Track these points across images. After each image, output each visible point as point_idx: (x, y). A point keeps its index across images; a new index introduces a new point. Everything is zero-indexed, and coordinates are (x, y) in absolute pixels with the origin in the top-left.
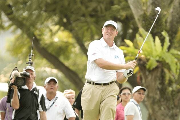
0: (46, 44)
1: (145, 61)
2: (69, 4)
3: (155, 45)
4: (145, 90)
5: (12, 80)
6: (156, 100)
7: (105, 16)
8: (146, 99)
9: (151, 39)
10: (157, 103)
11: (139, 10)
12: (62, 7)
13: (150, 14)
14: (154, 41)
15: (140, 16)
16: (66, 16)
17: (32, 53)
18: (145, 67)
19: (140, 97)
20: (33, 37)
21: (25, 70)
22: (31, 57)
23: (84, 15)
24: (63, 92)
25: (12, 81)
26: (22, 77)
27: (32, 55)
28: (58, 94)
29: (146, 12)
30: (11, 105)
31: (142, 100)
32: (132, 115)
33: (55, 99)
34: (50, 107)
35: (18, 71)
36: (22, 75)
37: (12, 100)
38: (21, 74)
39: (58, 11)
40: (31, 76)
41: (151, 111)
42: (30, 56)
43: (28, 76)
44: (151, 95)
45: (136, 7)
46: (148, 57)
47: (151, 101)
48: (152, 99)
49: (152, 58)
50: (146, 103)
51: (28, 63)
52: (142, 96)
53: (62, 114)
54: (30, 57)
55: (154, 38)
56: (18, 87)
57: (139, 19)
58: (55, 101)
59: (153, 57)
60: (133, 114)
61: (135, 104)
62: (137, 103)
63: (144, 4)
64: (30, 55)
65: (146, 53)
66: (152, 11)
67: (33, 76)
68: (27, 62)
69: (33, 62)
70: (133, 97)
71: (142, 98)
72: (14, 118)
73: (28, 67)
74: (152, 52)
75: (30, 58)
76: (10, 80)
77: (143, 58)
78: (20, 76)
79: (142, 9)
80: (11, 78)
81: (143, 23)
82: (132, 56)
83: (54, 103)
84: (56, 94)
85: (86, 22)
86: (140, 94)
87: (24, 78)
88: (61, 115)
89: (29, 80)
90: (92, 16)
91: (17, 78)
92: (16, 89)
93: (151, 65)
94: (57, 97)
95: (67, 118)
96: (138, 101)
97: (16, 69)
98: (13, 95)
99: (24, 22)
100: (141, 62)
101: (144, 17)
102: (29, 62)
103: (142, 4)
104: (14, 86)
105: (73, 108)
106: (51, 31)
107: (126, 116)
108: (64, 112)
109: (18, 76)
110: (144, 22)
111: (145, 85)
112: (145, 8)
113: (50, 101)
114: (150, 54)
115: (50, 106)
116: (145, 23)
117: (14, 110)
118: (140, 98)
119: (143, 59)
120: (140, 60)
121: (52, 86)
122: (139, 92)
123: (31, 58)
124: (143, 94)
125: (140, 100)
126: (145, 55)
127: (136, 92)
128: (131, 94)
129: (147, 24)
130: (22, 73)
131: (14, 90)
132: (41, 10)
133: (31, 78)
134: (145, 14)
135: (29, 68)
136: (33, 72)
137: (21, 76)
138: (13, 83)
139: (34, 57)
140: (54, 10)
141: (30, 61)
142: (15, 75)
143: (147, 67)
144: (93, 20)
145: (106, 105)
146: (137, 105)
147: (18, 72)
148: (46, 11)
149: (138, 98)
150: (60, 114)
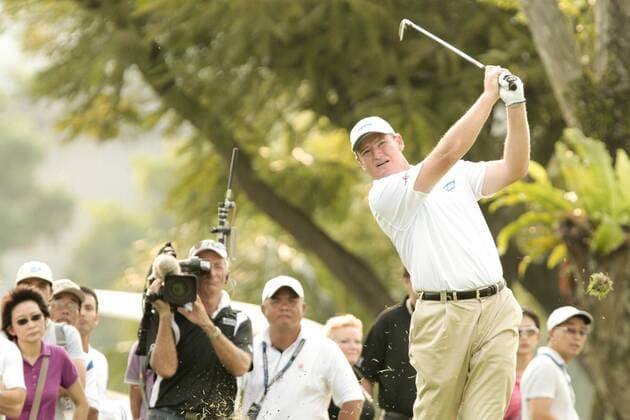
0: (272, 172)
1: (587, 226)
2: (345, 44)
3: (617, 178)
4: (586, 320)
5: (155, 282)
6: (620, 352)
7: (457, 83)
8: (588, 349)
9: (605, 158)
10: (623, 360)
11: (569, 67)
12: (322, 53)
13: (604, 77)
14: (614, 164)
15: (571, 84)
16: (337, 84)
17: (230, 200)
18: (585, 247)
19: (573, 342)
20: (235, 149)
21: (197, 251)
22: (226, 212)
23: (391, 81)
24: (323, 322)
25: (154, 288)
26: (186, 274)
27: (231, 207)
28: (308, 328)
29: (590, 73)
30: (151, 363)
31: (577, 352)
32: (548, 398)
33: (296, 344)
34: (284, 371)
35: (175, 255)
36: (187, 269)
37: (153, 348)
38: (183, 266)
39: (309, 67)
40: (214, 273)
41: (602, 385)
42: (223, 209)
43: (206, 273)
44: (603, 334)
45: (559, 58)
46: (596, 215)
47: (603, 355)
48: (606, 349)
49: (606, 219)
50: (589, 361)
51: (216, 231)
52: (577, 340)
53: (323, 394)
54: (221, 212)
55: (613, 156)
56: (171, 305)
57: (566, 95)
58: (298, 351)
59: (609, 213)
60: (550, 394)
61: (556, 363)
62: (561, 361)
63: (583, 45)
64: (223, 206)
65: (589, 201)
66: (608, 70)
67: (220, 273)
68: (215, 228)
69: (233, 228)
70: (549, 339)
71: (577, 346)
72: (157, 403)
73: (209, 243)
74: (607, 198)
75: (223, 214)
76: (148, 283)
77: (579, 217)
78: (179, 272)
79: (576, 64)
80: (150, 278)
81: (579, 108)
82: (544, 210)
83: (293, 359)
84: (300, 331)
85: (399, 102)
86: (571, 331)
87: (194, 278)
88: (317, 395)
89: (209, 284)
90: (416, 83)
91: (169, 277)
92: (165, 313)
93: (606, 239)
94: (303, 340)
95: (337, 403)
96: (564, 356)
97: (168, 249)
98: (157, 332)
99: (204, 101)
100: (574, 231)
101: (583, 88)
102: (220, 227)
103: (577, 46)
104: (159, 302)
105: (356, 373)
106: (290, 128)
107: (528, 400)
108: (328, 387)
109: (172, 272)
110: (582, 104)
111: (585, 303)
112: (585, 59)
113: (281, 351)
114: (602, 204)
115: (281, 368)
116: (587, 106)
117: (159, 379)
118: (572, 345)
119: (580, 221)
120: (569, 223)
121: (285, 308)
122: (571, 327)
123: (227, 215)
124: (581, 333)
125: (571, 351)
126: (585, 207)
127: (559, 325)
128: (537, 330)
129: (592, 111)
130: (187, 261)
131: (161, 316)
132: (259, 64)
133: (216, 280)
134: (586, 77)
135: (210, 247)
136: (222, 261)
137: (183, 271)
138: (155, 294)
139: (237, 212)
140: (298, 65)
141: (222, 223)
142: (162, 267)
143: (593, 245)
144: (422, 94)
145: (492, 360)
146: (561, 366)
147: (172, 257)
148: (271, 66)
149: (564, 346)
150: (316, 391)
